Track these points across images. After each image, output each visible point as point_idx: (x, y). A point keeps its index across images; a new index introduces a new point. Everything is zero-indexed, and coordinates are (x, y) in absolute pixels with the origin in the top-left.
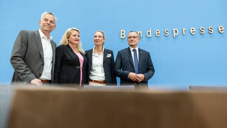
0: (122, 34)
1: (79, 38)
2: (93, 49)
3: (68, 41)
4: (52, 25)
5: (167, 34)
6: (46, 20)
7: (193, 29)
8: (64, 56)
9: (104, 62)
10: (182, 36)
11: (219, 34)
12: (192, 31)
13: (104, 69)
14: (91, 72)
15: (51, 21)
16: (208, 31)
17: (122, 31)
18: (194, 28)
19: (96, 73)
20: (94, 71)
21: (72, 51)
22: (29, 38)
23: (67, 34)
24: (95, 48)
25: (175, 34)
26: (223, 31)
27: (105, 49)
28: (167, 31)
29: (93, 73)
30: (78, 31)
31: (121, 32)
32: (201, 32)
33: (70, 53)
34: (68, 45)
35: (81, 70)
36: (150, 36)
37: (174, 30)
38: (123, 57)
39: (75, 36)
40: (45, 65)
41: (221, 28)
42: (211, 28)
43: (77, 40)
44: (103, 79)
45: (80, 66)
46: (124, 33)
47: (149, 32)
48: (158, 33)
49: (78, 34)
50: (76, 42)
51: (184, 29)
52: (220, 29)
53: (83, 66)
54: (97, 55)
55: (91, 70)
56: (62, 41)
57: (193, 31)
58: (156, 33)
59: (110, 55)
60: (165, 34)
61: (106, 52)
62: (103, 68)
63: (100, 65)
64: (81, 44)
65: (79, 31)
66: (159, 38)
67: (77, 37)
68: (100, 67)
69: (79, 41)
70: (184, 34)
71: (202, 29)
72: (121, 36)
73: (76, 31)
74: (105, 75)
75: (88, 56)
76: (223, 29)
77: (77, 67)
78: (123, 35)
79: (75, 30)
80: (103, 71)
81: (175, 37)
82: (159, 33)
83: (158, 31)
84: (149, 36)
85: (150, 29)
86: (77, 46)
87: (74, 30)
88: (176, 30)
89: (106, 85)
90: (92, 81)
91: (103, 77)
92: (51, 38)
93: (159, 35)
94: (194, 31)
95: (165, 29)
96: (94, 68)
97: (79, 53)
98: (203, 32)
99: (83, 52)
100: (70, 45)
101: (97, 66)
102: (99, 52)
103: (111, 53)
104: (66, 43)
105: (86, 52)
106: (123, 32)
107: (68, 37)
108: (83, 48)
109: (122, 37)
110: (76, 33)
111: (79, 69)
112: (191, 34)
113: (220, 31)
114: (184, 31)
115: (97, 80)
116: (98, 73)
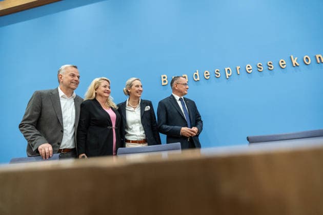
0: (163, 80)
2: (126, 102)
3: (96, 93)
5: (218, 75)
7: (249, 67)
9: (142, 117)
10: (237, 76)
11: (280, 70)
12: (247, 69)
13: (143, 125)
14: (126, 131)
16: (267, 67)
17: (162, 76)
18: (249, 65)
19: (133, 131)
20: (131, 129)
21: (100, 107)
23: (95, 85)
24: (129, 100)
25: (227, 74)
26: (285, 66)
28: (217, 71)
29: (129, 132)
30: (108, 81)
31: (162, 78)
32: (259, 69)
33: (99, 110)
34: (95, 100)
35: (114, 130)
36: (198, 79)
37: (226, 69)
38: (168, 108)
39: (105, 86)
40: (65, 132)
41: (282, 62)
42: (270, 63)
43: (108, 92)
44: (143, 138)
45: (111, 125)
46: (166, 78)
47: (196, 75)
48: (208, 74)
49: (108, 85)
51: (238, 68)
52: (281, 64)
53: (116, 126)
54: (132, 109)
57: (249, 68)
58: (205, 75)
59: (149, 107)
60: (216, 75)
61: (144, 103)
62: (141, 125)
63: (137, 121)
65: (110, 81)
66: (209, 80)
68: (138, 124)
70: (239, 73)
71: (260, 65)
72: (163, 82)
76: (284, 63)
77: (108, 127)
78: (165, 81)
79: (106, 80)
80: (142, 128)
81: (228, 77)
83: (207, 73)
84: (196, 80)
85: (197, 71)
87: (103, 79)
88: (228, 70)
90: (129, 141)
92: (74, 94)
93: (209, 77)
94: (251, 68)
95: (215, 69)
97: (110, 109)
98: (261, 69)
101: (134, 123)
102: (134, 104)
103: (150, 104)
104: (92, 97)
106: (164, 77)
107: (96, 89)
109: (163, 84)
110: (105, 83)
111: (112, 129)
112: (248, 73)
113: (281, 66)
114: (238, 69)
115: (135, 140)
116: (136, 131)
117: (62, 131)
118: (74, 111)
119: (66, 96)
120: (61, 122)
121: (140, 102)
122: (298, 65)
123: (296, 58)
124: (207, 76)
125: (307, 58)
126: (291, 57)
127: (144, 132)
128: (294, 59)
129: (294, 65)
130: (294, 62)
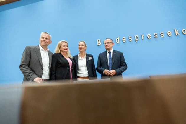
0: (98, 42)
1: (68, 48)
2: (78, 55)
3: (60, 50)
4: (47, 41)
5: (130, 40)
6: (43, 38)
7: (149, 35)
8: (58, 61)
9: (87, 64)
11: (168, 37)
12: (148, 36)
13: (87, 68)
14: (78, 71)
15: (46, 39)
16: (160, 35)
17: (98, 40)
20: (80, 70)
22: (31, 51)
23: (59, 45)
24: (80, 54)
25: (136, 39)
26: (171, 35)
27: (87, 54)
28: (130, 38)
29: (79, 72)
31: (98, 41)
32: (155, 37)
34: (60, 53)
35: (71, 70)
36: (119, 42)
39: (64, 46)
40: (43, 70)
41: (169, 32)
42: (162, 33)
43: (66, 49)
46: (100, 41)
47: (117, 39)
49: (67, 45)
50: (65, 51)
51: (143, 35)
52: (168, 33)
53: (72, 67)
54: (81, 58)
55: (78, 69)
56: (55, 51)
57: (149, 36)
58: (123, 40)
59: (91, 58)
60: (129, 40)
61: (88, 56)
62: (86, 68)
63: (84, 65)
64: (69, 52)
65: (67, 42)
66: (125, 43)
67: (66, 47)
68: (84, 67)
69: (68, 49)
70: (143, 39)
71: (156, 34)
72: (98, 43)
73: (65, 43)
74: (88, 73)
75: (75, 60)
76: (170, 33)
77: (68, 68)
78: (99, 43)
80: (87, 70)
81: (136, 41)
82: (125, 39)
83: (124, 38)
84: (118, 43)
85: (118, 37)
86: (67, 53)
87: (63, 42)
88: (137, 37)
89: (90, 80)
90: (79, 77)
91: (87, 74)
92: (48, 49)
93: (125, 41)
94: (150, 36)
95: (129, 36)
96: (80, 68)
97: (69, 58)
99: (72, 57)
100: (62, 53)
101: (82, 66)
102: (83, 56)
103: (92, 56)
104: (58, 51)
105: (73, 57)
106: (99, 41)
107: (60, 48)
108: (71, 54)
109: (98, 45)
111: (69, 69)
112: (148, 38)
113: (168, 35)
114: (142, 37)
115: (83, 76)
116: (83, 71)
117: (42, 69)
118: (48, 58)
119: (44, 50)
120: (41, 64)
121: (86, 55)
122: (179, 34)
123: (178, 31)
124: (124, 40)
125: (184, 30)
126: (174, 30)
127: (87, 72)
128: (176, 31)
129: (176, 34)
130: (176, 32)
